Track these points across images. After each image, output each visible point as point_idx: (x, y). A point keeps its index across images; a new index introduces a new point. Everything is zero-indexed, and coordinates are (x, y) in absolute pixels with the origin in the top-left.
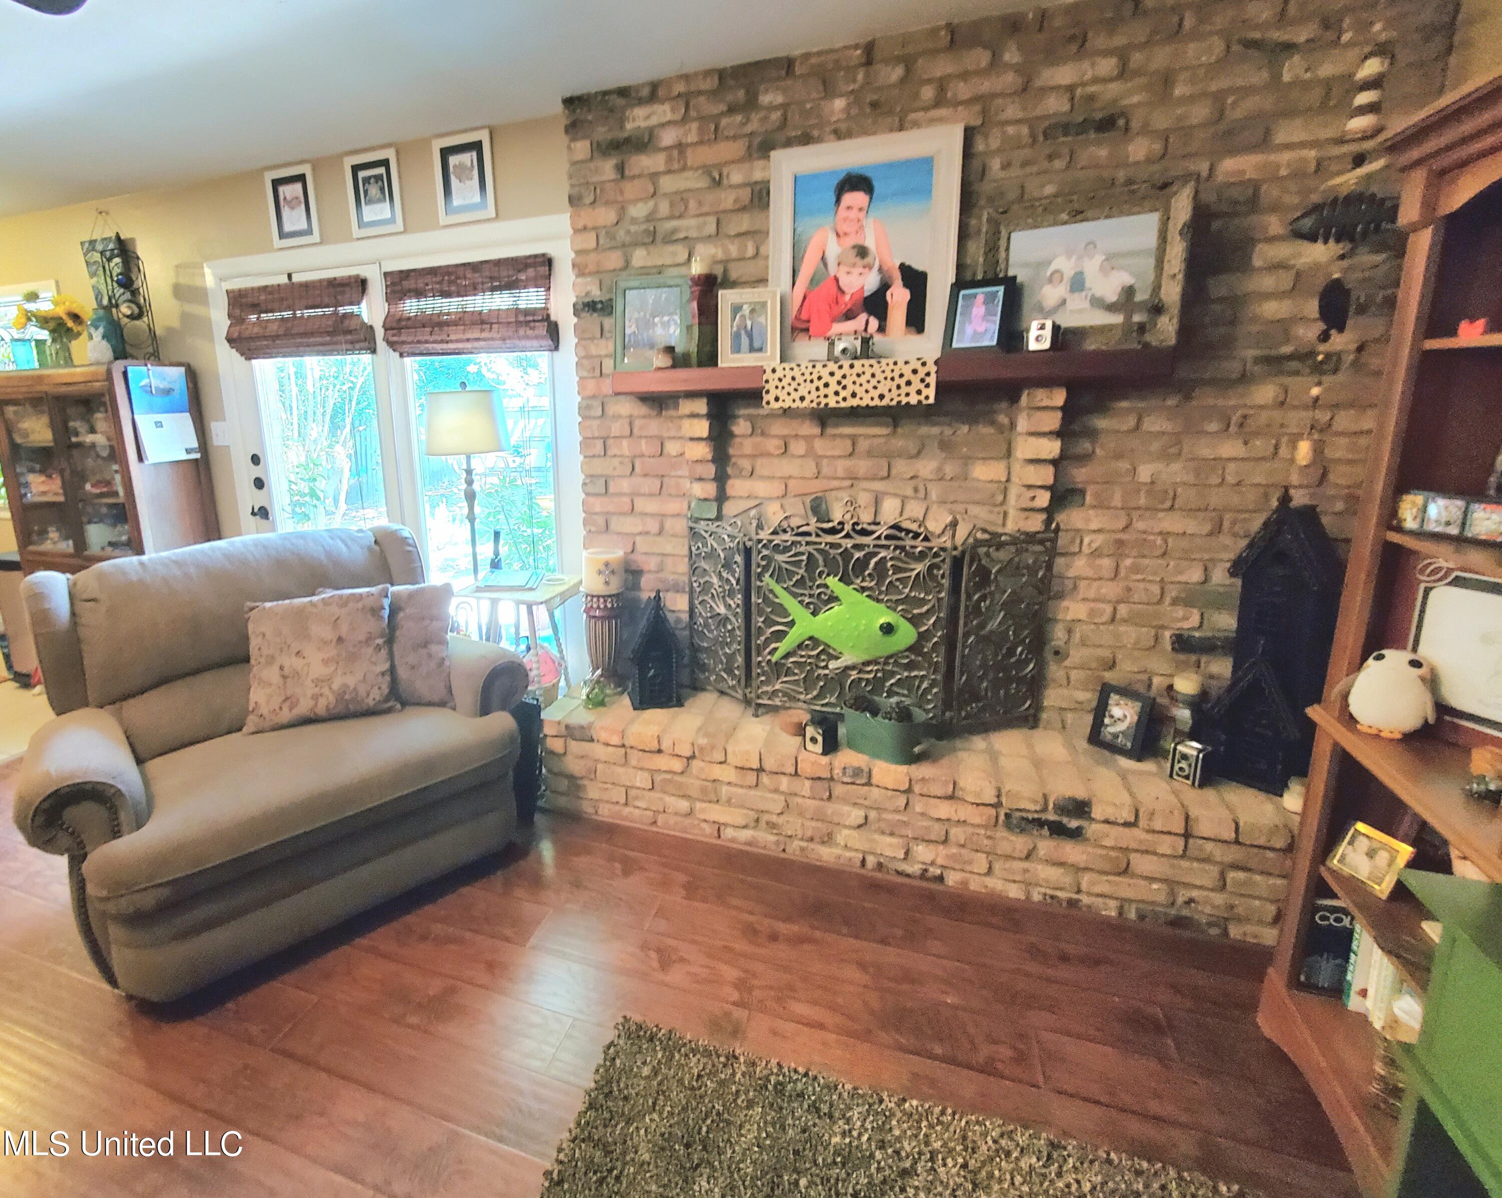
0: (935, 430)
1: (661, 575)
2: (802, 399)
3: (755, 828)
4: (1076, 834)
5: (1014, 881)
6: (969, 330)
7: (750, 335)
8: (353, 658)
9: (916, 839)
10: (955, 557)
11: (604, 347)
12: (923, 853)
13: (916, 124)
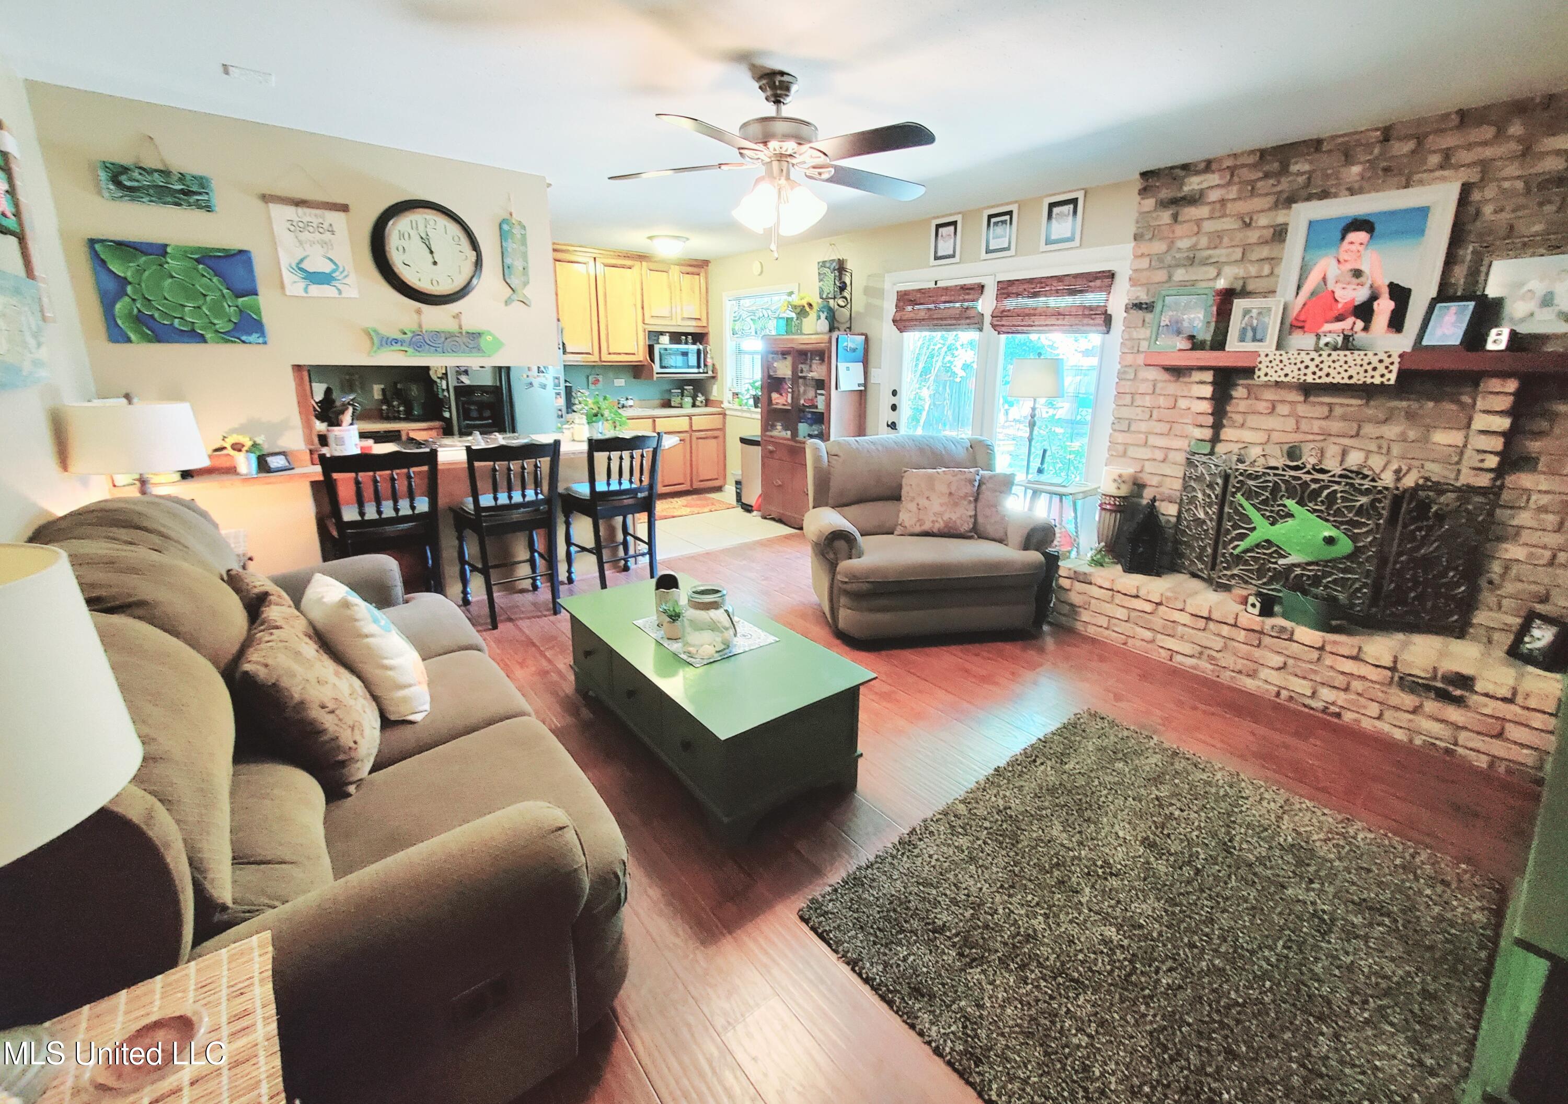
0: (1404, 404)
1: (1160, 490)
2: (1286, 375)
3: (1199, 658)
4: (1459, 702)
5: (1401, 727)
6: (1439, 332)
7: (1254, 330)
8: (956, 504)
9: (1324, 684)
10: (1396, 495)
11: (1144, 333)
12: (1327, 694)
13: (1421, 182)
